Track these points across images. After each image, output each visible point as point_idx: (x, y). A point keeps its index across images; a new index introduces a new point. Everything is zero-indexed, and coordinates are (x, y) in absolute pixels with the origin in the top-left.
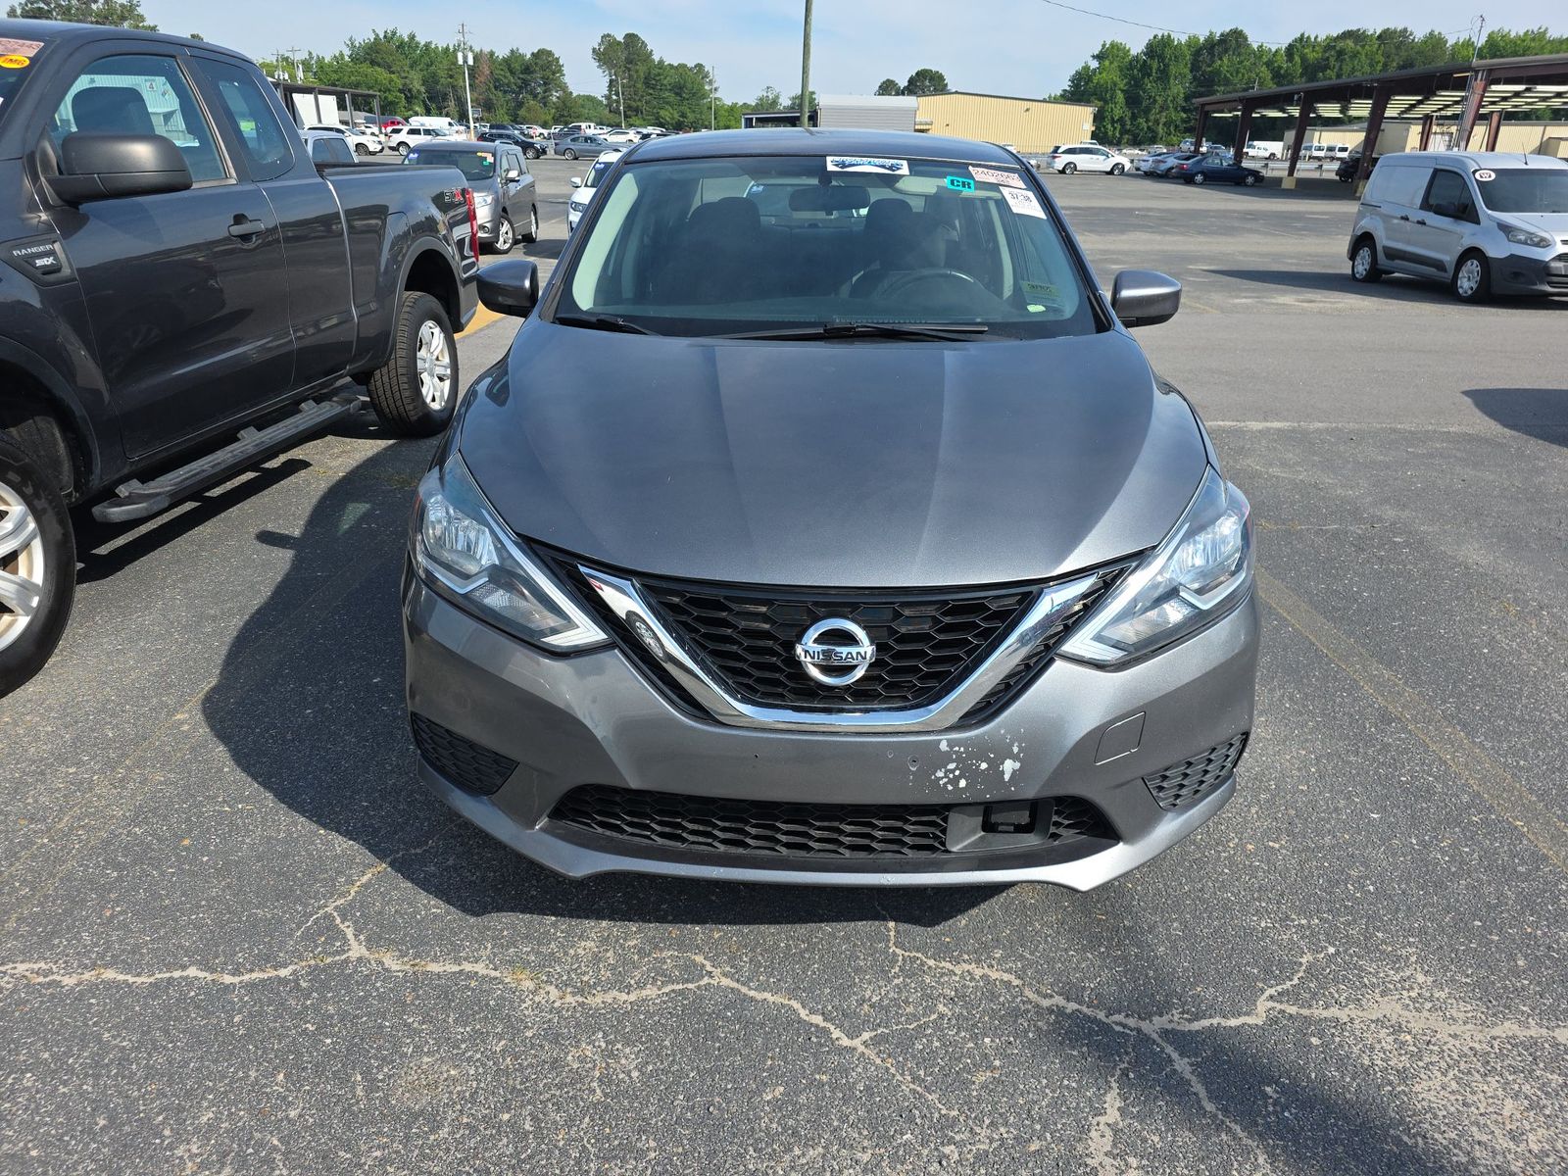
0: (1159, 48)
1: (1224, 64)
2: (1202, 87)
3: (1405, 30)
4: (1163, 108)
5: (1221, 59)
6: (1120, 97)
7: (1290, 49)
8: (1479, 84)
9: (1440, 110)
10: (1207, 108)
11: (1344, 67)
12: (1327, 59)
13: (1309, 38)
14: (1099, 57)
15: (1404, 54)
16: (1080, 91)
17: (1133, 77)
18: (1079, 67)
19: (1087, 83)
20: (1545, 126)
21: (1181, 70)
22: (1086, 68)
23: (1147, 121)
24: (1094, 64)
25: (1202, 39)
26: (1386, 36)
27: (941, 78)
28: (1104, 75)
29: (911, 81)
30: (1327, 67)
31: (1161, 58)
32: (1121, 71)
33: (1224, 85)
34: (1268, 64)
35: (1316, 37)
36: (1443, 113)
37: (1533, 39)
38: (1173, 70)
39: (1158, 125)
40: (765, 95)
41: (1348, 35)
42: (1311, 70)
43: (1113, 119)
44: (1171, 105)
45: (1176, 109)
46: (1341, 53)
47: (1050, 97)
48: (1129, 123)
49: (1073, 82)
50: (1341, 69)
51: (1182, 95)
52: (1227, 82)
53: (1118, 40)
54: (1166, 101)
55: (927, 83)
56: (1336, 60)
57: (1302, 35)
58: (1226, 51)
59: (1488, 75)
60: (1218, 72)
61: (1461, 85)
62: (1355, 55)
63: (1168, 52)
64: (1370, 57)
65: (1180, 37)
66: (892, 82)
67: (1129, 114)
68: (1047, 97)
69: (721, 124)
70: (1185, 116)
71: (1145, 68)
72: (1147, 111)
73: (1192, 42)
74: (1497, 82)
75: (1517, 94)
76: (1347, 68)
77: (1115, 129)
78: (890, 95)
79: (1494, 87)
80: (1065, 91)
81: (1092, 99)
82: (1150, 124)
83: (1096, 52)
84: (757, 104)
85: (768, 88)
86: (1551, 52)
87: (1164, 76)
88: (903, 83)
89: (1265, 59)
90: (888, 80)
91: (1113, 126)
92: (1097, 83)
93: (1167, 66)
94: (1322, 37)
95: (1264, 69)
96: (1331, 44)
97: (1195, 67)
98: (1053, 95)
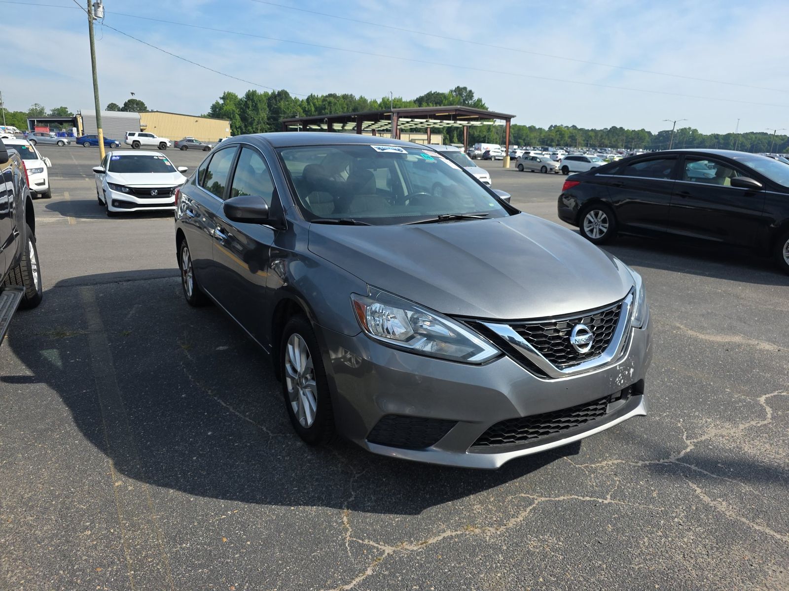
0: (251, 96)
1: (282, 104)
2: (274, 114)
3: (352, 95)
4: (259, 123)
5: (280, 102)
6: (238, 117)
7: (308, 99)
8: (395, 117)
9: (379, 127)
10: (286, 124)
11: (332, 108)
12: (325, 105)
13: (314, 95)
14: (223, 98)
15: (353, 104)
16: (217, 113)
17: (241, 108)
18: (214, 103)
19: (220, 110)
20: (409, 134)
21: (263, 106)
22: (217, 103)
23: (252, 128)
24: (221, 102)
25: (270, 93)
26: (345, 97)
27: (143, 104)
28: (228, 106)
29: (126, 104)
30: (325, 109)
31: (253, 100)
32: (235, 105)
33: (284, 114)
34: (300, 105)
35: (317, 96)
36: (380, 129)
37: (398, 101)
38: (259, 105)
39: (258, 130)
40: (34, 108)
41: (330, 95)
42: (319, 109)
43: (236, 127)
44: (262, 122)
45: (264, 123)
46: (330, 103)
47: (202, 115)
48: (244, 129)
49: (212, 109)
50: (331, 109)
51: (266, 118)
52: (285, 113)
53: (231, 91)
54: (259, 119)
55: (135, 106)
56: (328, 106)
57: (312, 94)
58: (281, 99)
59: (398, 115)
60: (280, 108)
61: (388, 118)
62: (335, 104)
63: (256, 99)
64: (341, 105)
65: (260, 91)
66: (115, 104)
67: (243, 125)
68: (200, 115)
69: (9, 123)
70: (269, 127)
71: (246, 104)
72: (251, 124)
73: (266, 94)
74: (401, 117)
75: (408, 122)
76: (333, 109)
77: (238, 131)
78: (115, 111)
79: (400, 119)
80: (209, 113)
81: (224, 117)
82: (254, 130)
83: (222, 96)
84: (29, 113)
85: (36, 104)
86: (405, 107)
87: (256, 108)
88: (121, 105)
89: (298, 103)
90: (112, 104)
91: (237, 130)
92: (226, 110)
93: (256, 104)
94: (320, 96)
95: (299, 107)
96: (325, 99)
97: (269, 106)
98: (203, 114)
